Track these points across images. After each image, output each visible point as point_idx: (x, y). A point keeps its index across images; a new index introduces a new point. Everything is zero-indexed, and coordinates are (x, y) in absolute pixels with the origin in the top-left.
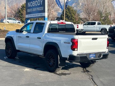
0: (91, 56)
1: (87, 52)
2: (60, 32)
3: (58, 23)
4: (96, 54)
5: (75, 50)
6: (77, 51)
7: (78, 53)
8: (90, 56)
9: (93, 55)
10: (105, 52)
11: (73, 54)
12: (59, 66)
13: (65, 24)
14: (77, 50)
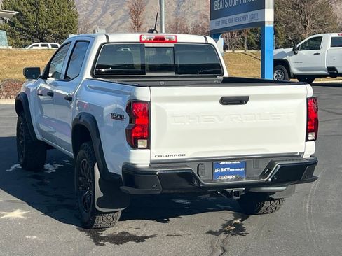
0: (223, 170)
1: (199, 153)
2: (147, 74)
3: (141, 41)
4: (245, 161)
5: (139, 146)
6: (148, 147)
7: (153, 158)
8: (216, 171)
9: (232, 166)
10: (299, 156)
11: (132, 162)
12: (97, 207)
13: (172, 45)
14: (146, 146)
